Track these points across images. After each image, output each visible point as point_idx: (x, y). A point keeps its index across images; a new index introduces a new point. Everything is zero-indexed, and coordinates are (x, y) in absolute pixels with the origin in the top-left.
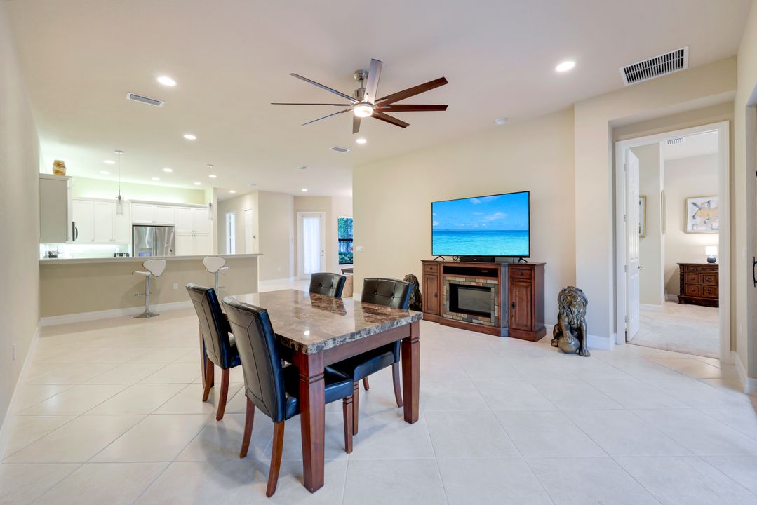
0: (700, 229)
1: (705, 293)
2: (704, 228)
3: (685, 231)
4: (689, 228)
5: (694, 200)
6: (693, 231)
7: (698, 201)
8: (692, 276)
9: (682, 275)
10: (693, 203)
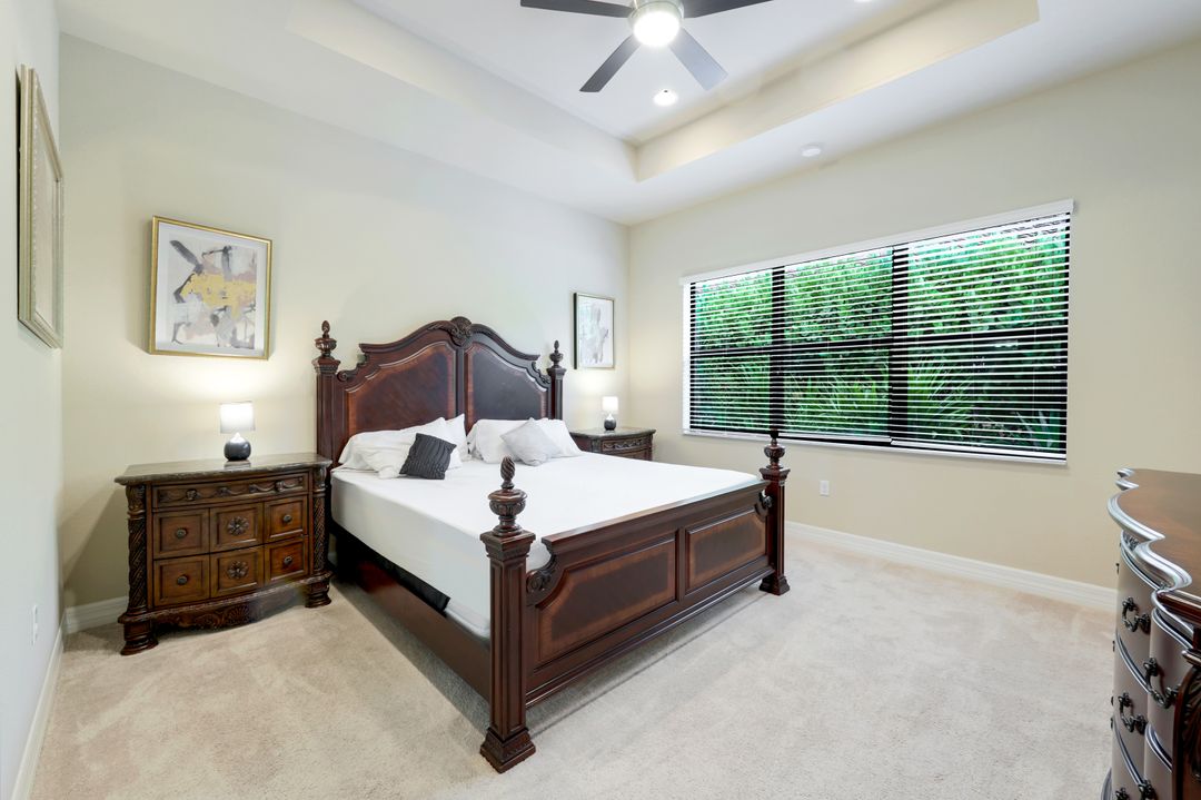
0: (198, 340)
1: (224, 580)
2: (209, 339)
3: (148, 343)
4: (162, 336)
5: (183, 235)
6: (175, 347)
7: (197, 241)
8: (178, 522)
9: (137, 526)
10: (176, 244)
